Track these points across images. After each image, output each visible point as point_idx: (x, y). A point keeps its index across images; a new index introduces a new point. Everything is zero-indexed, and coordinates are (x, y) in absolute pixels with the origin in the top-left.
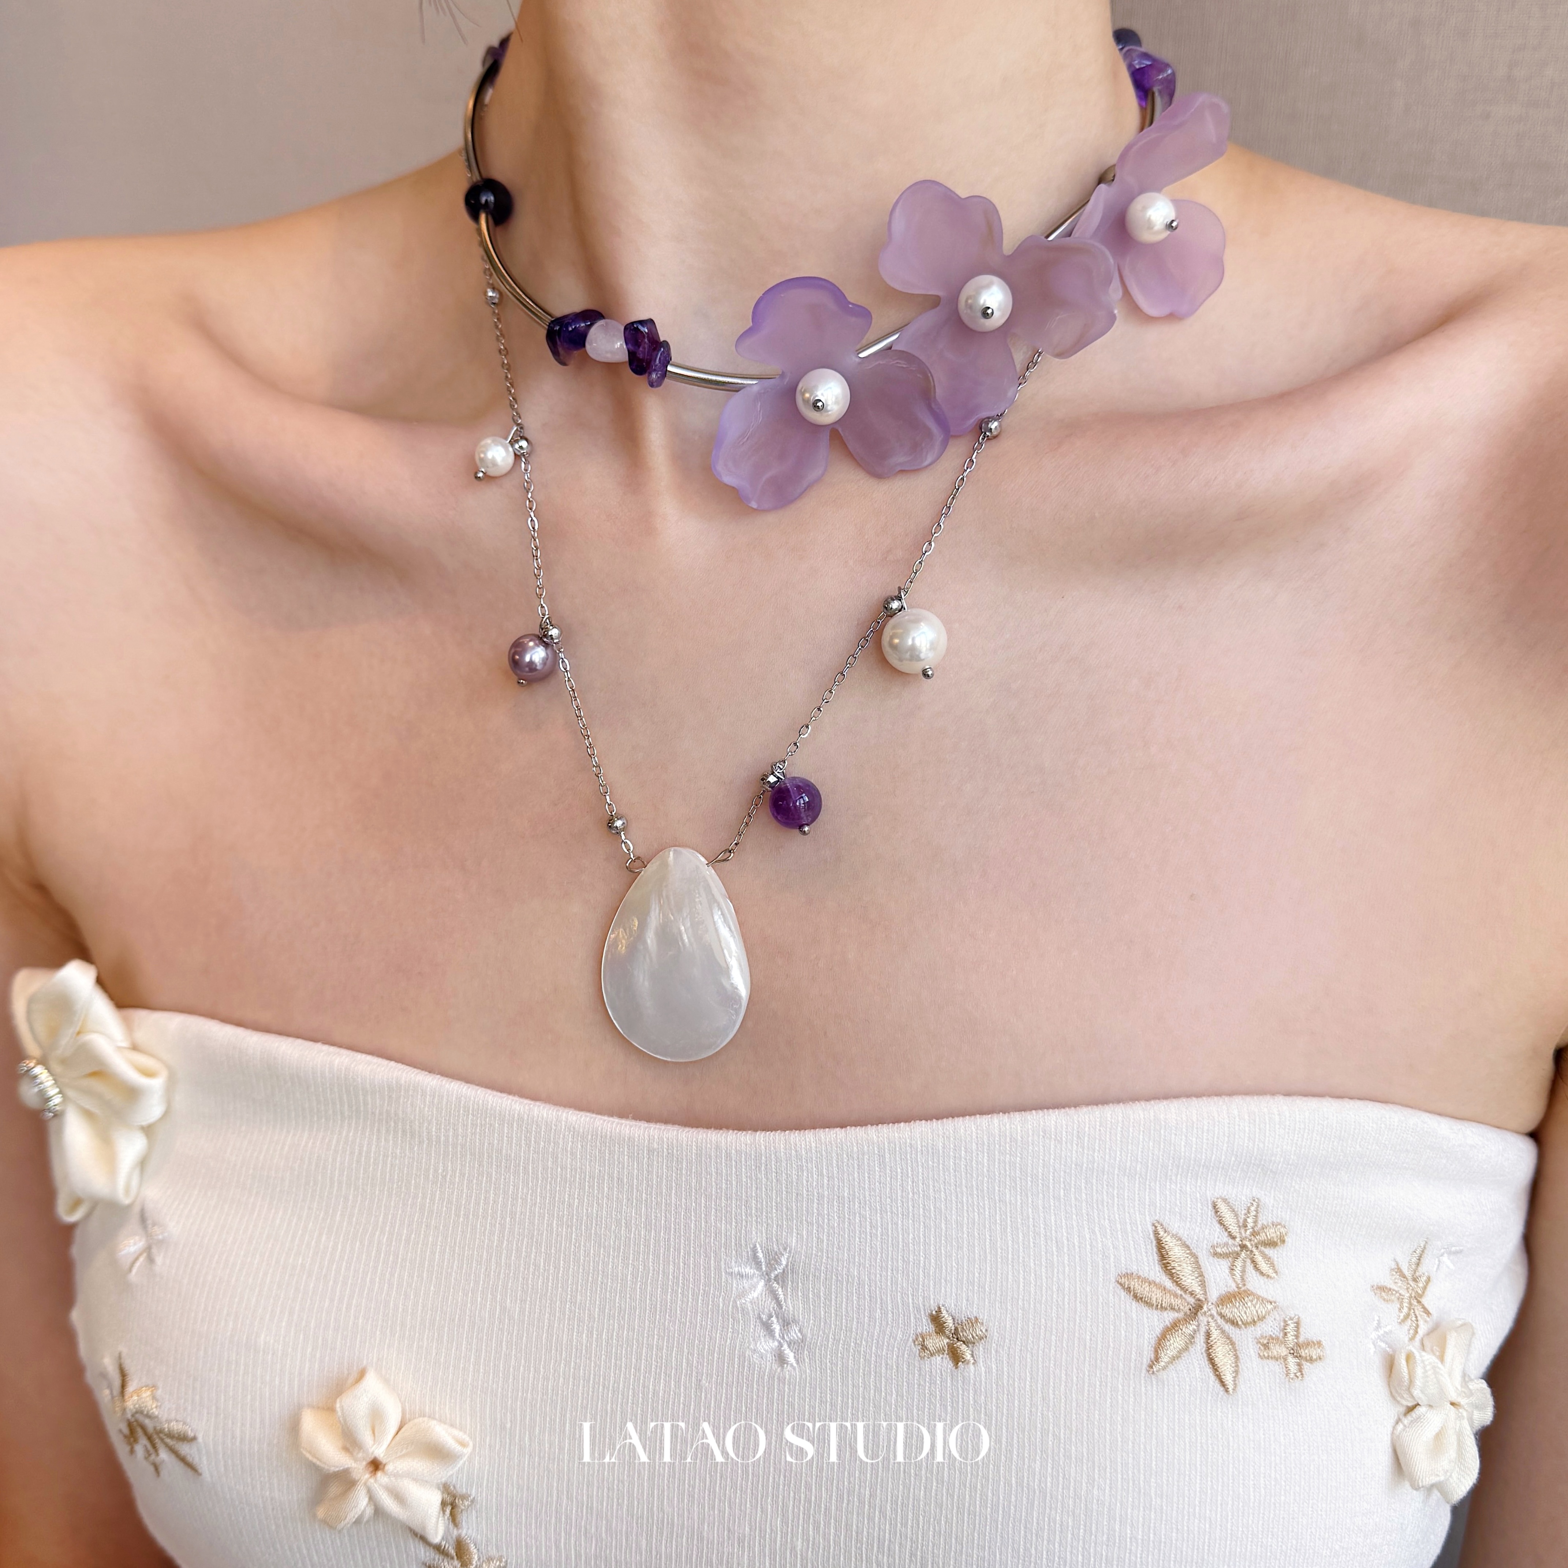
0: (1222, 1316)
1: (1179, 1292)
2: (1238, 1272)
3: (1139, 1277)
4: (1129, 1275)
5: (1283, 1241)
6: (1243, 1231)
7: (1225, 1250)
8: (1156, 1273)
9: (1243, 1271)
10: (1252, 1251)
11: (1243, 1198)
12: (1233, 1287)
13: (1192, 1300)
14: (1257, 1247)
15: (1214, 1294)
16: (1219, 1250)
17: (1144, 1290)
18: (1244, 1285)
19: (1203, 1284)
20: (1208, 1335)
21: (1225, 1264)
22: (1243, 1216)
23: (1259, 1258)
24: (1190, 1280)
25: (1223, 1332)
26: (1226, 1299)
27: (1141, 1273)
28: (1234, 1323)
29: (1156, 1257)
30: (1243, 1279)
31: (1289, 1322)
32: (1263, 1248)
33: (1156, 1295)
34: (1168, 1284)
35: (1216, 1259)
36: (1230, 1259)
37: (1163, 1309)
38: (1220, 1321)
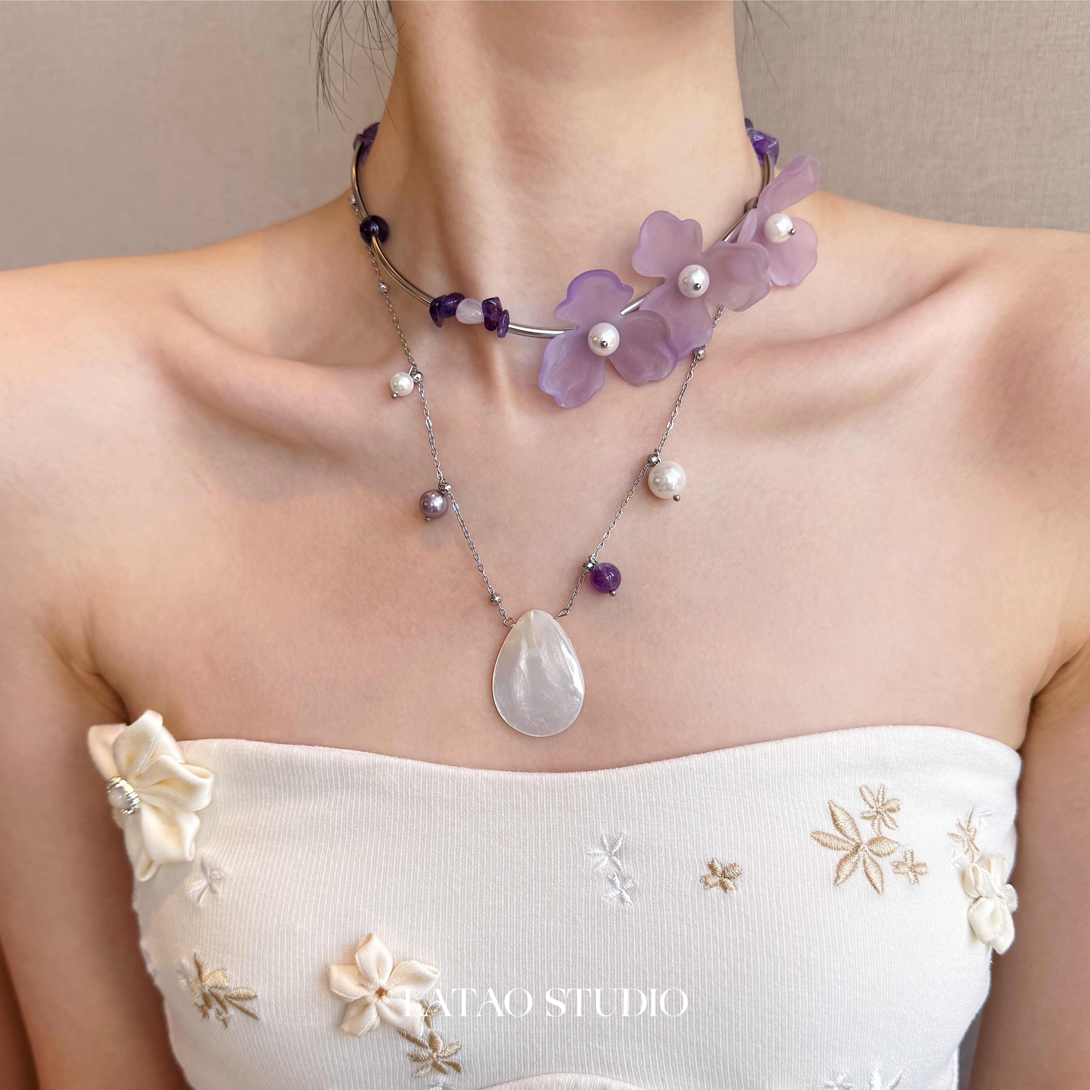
0: (872, 851)
1: (846, 840)
2: (876, 826)
3: (824, 833)
4: (818, 833)
5: (899, 809)
6: (877, 803)
7: (869, 815)
8: (832, 830)
9: (879, 826)
10: (883, 815)
11: (876, 785)
12: (875, 836)
13: (854, 844)
14: (886, 813)
15: (865, 840)
16: (865, 815)
17: (826, 840)
18: (881, 834)
19: (858, 835)
20: (864, 862)
21: (869, 823)
22: (876, 796)
23: (887, 819)
24: (850, 833)
25: (872, 860)
26: (872, 842)
27: (824, 830)
28: (877, 855)
29: (832, 821)
30: (879, 831)
31: (908, 853)
32: (888, 813)
33: (834, 843)
34: (840, 836)
35: (864, 820)
36: (872, 820)
37: (838, 849)
38: (871, 854)
